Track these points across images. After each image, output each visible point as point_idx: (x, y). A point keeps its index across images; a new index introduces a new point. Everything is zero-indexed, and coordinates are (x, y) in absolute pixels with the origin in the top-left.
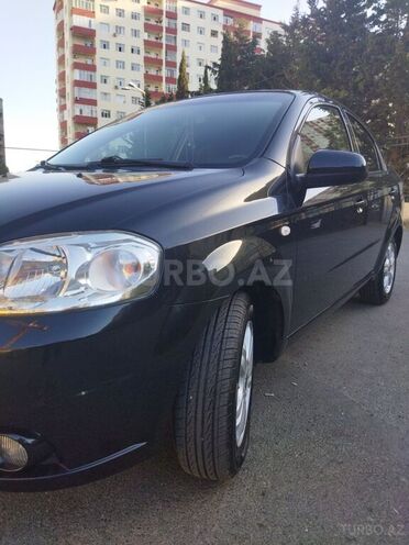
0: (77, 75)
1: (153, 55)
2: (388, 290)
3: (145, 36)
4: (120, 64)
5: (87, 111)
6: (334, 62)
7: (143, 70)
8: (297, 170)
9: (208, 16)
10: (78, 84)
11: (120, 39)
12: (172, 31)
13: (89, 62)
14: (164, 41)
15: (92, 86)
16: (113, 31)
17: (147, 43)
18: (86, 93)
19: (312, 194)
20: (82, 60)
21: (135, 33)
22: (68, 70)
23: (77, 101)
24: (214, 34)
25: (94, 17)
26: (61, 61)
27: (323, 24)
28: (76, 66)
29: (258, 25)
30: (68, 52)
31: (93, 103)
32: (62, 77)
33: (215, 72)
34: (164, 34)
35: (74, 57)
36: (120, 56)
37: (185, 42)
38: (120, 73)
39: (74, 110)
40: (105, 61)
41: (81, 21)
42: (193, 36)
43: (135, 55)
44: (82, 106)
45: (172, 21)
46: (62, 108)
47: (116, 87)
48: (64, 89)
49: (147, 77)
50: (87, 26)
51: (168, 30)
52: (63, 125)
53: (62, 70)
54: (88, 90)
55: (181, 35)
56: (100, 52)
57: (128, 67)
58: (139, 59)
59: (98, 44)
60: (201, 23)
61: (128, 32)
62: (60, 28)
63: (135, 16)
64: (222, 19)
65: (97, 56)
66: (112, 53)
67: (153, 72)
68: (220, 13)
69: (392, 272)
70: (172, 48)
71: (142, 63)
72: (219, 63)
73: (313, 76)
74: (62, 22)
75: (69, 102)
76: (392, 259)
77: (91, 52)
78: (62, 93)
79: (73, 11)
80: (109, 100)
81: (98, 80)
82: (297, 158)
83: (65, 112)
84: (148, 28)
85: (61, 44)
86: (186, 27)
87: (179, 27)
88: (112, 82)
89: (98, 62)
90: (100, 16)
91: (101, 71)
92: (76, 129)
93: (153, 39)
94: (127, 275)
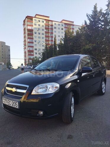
0: (29, 40)
1: (47, 35)
2: (104, 92)
3: (45, 30)
4: (39, 37)
5: (31, 49)
6: (92, 37)
7: (45, 39)
8: (80, 70)
9: (61, 25)
10: (29, 42)
11: (39, 31)
12: (52, 29)
13: (32, 37)
14: (50, 32)
15: (33, 43)
16: (38, 30)
17: (46, 32)
18: (31, 45)
19: (83, 74)
20: (30, 37)
21: (43, 30)
22: (26, 39)
23: (29, 47)
24: (62, 29)
25: (33, 26)
26: (25, 37)
27: (88, 28)
28: (28, 38)
29: (73, 26)
30: (26, 35)
31: (33, 47)
32: (25, 41)
33: (63, 40)
34: (50, 30)
35: (28, 36)
36: (39, 35)
37: (55, 32)
38: (39, 39)
39: (28, 49)
40: (36, 37)
41: (30, 28)
42: (57, 30)
43: (43, 35)
44: (30, 48)
45: (52, 27)
46: (25, 48)
47: (38, 43)
48: (26, 44)
49: (46, 40)
50: (31, 29)
51: (51, 29)
52: (25, 53)
53: (25, 39)
54: (31, 44)
55: (54, 30)
56: (34, 35)
57: (41, 38)
58: (44, 36)
59: (34, 33)
60: (59, 27)
61: (41, 30)
62: (25, 29)
63: (43, 26)
64: (64, 25)
65: (34, 36)
66: (37, 35)
67: (47, 39)
68: (64, 24)
69: (105, 88)
70: (52, 33)
71: (45, 37)
72: (64, 38)
73: (87, 41)
74: (25, 28)
75: (27, 47)
76: (104, 85)
77: (32, 35)
78: (25, 45)
79: (28, 25)
80: (37, 46)
81: (34, 41)
82: (80, 68)
83: (26, 49)
84: (46, 28)
85: (25, 33)
86: (55, 28)
87: (54, 28)
88: (37, 42)
89: (34, 37)
90: (34, 26)
91: (35, 39)
92: (28, 53)
93: (47, 31)
94: (55, 88)
